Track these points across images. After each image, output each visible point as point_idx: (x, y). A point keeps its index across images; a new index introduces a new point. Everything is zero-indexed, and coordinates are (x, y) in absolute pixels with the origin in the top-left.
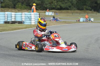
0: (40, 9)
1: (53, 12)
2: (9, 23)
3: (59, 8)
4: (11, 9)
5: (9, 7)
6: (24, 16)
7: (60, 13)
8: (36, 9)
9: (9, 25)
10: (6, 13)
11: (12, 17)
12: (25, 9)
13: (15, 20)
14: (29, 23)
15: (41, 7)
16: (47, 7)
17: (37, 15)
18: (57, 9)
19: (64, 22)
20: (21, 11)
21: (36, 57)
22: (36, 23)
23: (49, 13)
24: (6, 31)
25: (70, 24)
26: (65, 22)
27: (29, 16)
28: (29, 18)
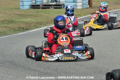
22: (84, 6)
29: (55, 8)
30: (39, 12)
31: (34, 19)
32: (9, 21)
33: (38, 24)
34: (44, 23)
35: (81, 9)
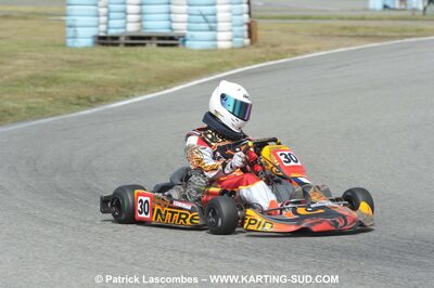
11: (126, 14)
13: (142, 27)
28: (207, 21)
29: (159, 45)
30: (120, 55)
31: (113, 74)
32: (46, 78)
33: (124, 86)
34: (140, 84)
35: (227, 50)
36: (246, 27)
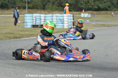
0: (73, 10)
1: (89, 13)
2: (38, 27)
3: (97, 9)
4: (39, 11)
5: (37, 8)
6: (55, 18)
7: (98, 14)
8: (70, 10)
9: (38, 29)
10: (35, 15)
11: (41, 19)
12: (57, 10)
14: (61, 27)
15: (75, 8)
16: (82, 8)
17: (71, 17)
18: (94, 9)
19: (102, 24)
20: (52, 12)
21: (70, 67)
22: (69, 26)
23: (85, 15)
24: (34, 36)
25: (110, 27)
26: (104, 25)
27: (60, 19)
28: (61, 21)
36: (72, 23)
